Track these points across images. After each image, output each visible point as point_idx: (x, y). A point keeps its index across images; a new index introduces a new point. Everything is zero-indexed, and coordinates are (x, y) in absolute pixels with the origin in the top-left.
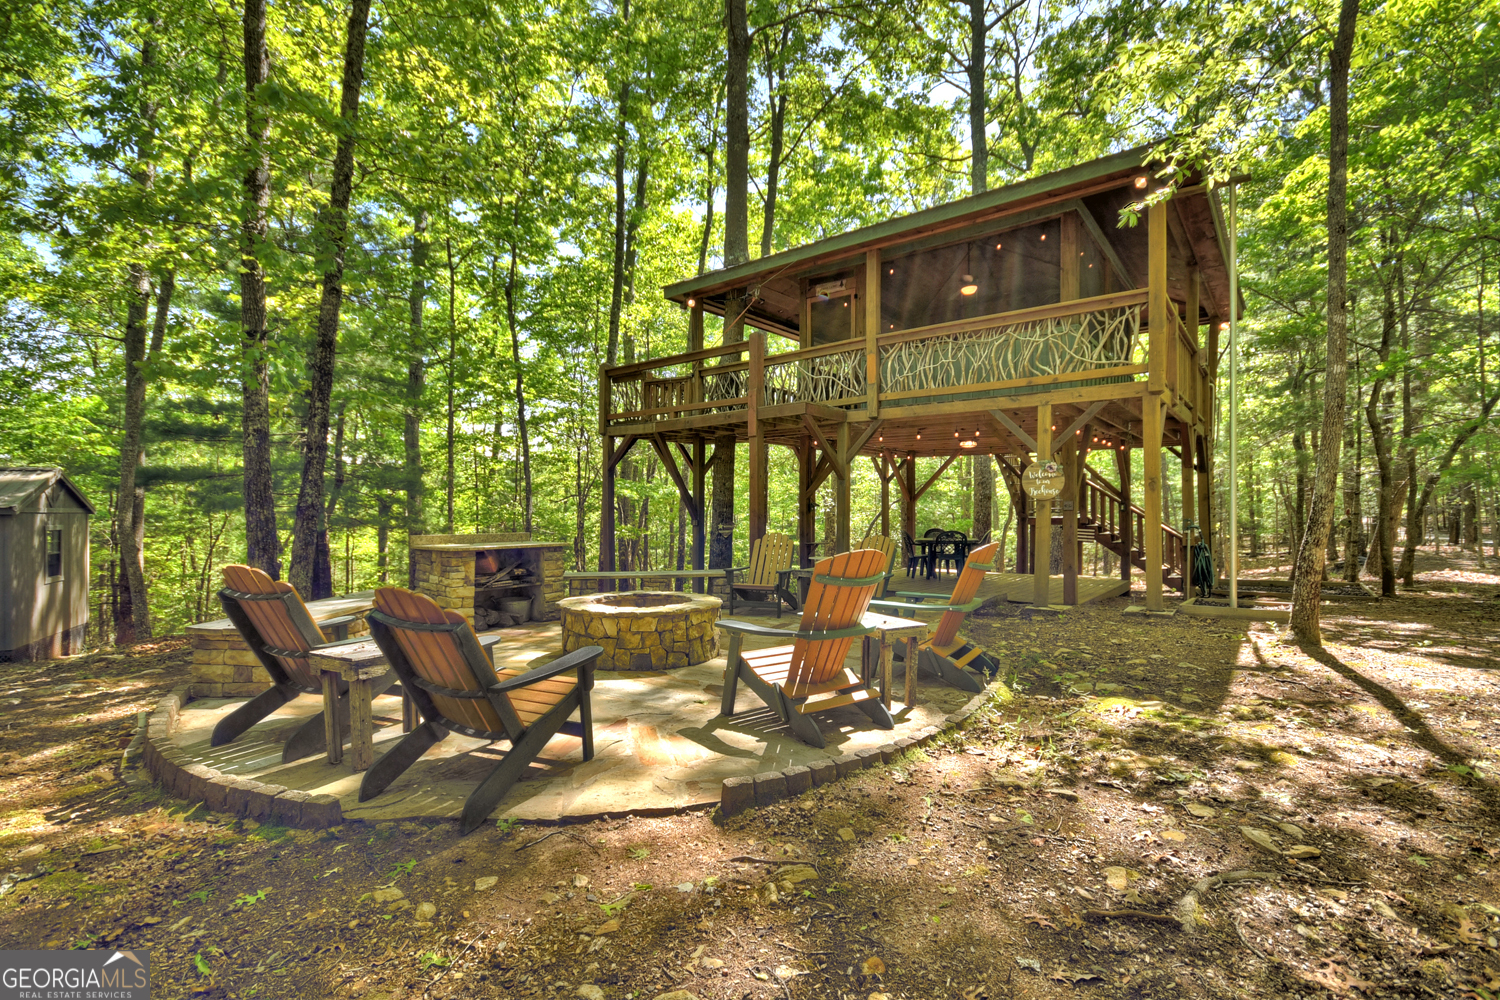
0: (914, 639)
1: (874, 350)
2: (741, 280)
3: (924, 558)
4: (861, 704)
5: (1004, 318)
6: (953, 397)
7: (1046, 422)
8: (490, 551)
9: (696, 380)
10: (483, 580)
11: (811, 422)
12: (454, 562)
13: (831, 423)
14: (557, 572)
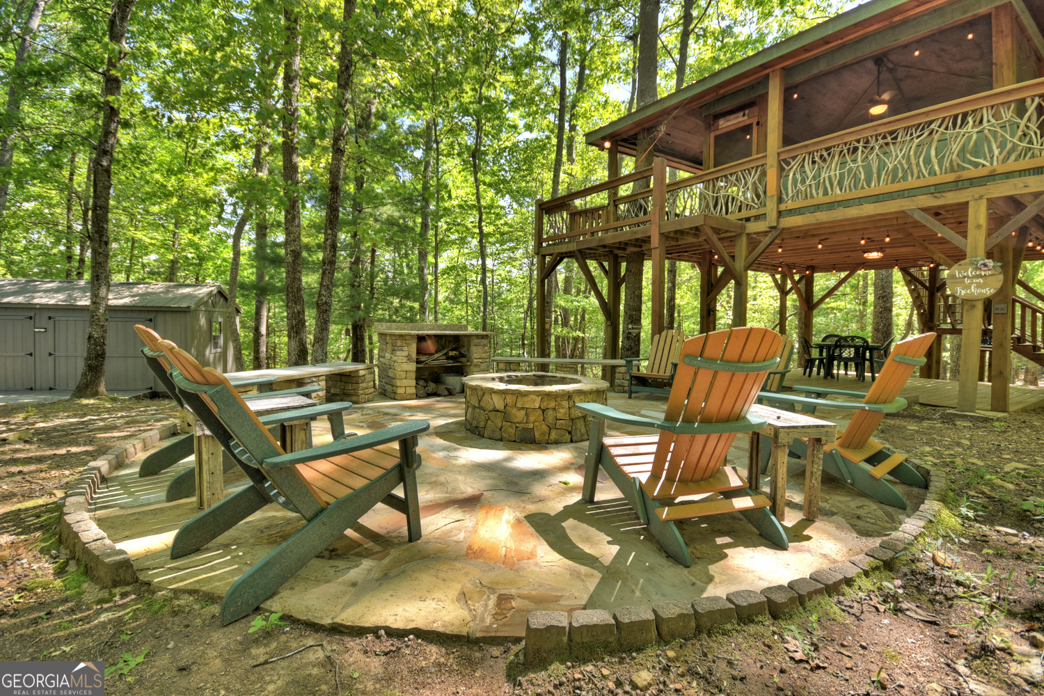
0: (819, 440)
1: (775, 164)
2: (649, 119)
3: (821, 361)
4: (745, 512)
5: (926, 114)
6: (860, 201)
7: (978, 216)
8: (429, 336)
9: (611, 208)
10: (423, 358)
11: (709, 232)
12: (399, 343)
13: (729, 236)
14: (484, 355)
